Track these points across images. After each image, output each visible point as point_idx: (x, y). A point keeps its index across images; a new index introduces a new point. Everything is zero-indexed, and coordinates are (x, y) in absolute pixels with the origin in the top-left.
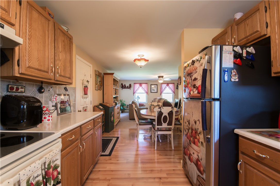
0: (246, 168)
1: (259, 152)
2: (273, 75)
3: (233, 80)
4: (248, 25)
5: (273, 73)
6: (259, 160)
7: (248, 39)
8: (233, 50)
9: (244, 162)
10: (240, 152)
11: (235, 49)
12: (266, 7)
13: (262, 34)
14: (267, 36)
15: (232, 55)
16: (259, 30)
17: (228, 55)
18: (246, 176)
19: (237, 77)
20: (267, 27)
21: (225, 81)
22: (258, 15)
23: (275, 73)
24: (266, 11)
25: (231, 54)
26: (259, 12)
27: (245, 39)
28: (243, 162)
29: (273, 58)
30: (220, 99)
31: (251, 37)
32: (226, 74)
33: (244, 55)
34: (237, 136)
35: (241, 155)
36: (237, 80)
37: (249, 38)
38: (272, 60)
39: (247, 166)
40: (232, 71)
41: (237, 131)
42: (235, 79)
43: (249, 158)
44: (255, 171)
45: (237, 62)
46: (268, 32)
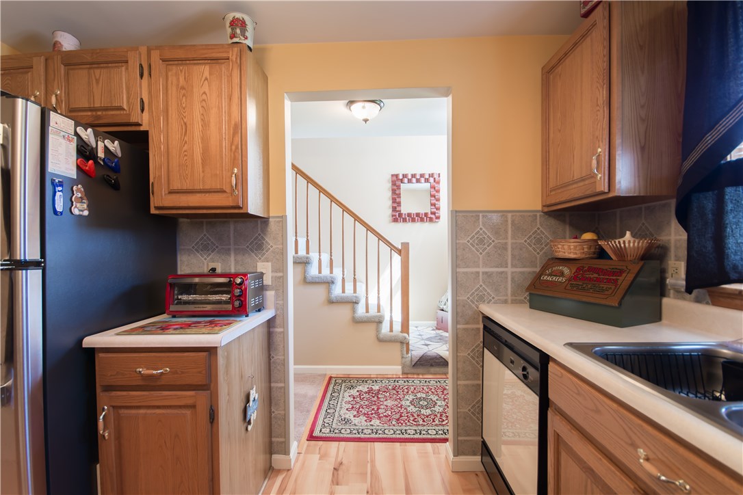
0: (118, 419)
1: (148, 369)
2: (153, 211)
3: (76, 212)
4: (97, 81)
5: (155, 207)
6: (151, 384)
7: (99, 117)
8: (76, 134)
9: (113, 407)
10: (98, 390)
11: (80, 130)
12: (141, 66)
13: (133, 119)
14: (142, 129)
15: (74, 146)
16: (125, 107)
17: (63, 142)
18: (119, 436)
19: (85, 206)
20: (142, 110)
21: (55, 212)
22: (124, 73)
23: (157, 208)
24: (142, 76)
25: (70, 141)
26: (127, 69)
27: (89, 113)
28: (111, 409)
29: (154, 178)
30: (45, 262)
31: (104, 113)
32: (58, 194)
33: (101, 154)
34: (92, 352)
35: (102, 396)
36: (86, 213)
37: (99, 113)
38: (151, 180)
39: (122, 411)
40: (75, 188)
41: (91, 341)
42: (81, 209)
43: (124, 393)
44: (142, 411)
45: (87, 168)
46: (145, 121)
